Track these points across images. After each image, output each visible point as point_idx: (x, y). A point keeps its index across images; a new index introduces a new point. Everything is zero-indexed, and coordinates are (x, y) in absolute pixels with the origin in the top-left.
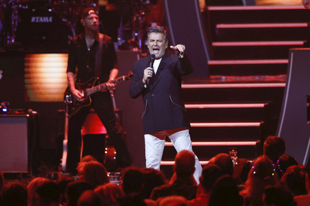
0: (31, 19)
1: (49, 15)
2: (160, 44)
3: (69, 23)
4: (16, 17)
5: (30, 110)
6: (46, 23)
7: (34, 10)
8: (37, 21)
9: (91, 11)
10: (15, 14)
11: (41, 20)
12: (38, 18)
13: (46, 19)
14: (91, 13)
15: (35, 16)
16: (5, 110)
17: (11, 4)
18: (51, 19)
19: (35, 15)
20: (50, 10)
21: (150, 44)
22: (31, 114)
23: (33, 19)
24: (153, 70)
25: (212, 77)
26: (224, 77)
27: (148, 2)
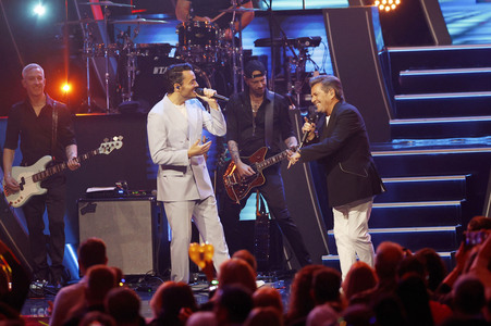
0: (153, 70)
4: (134, 68)
5: (154, 191)
7: (156, 58)
8: (161, 72)
12: (162, 68)
15: (158, 66)
16: (121, 192)
17: (126, 51)
23: (156, 70)
25: (395, 141)
26: (411, 141)
27: (307, 43)
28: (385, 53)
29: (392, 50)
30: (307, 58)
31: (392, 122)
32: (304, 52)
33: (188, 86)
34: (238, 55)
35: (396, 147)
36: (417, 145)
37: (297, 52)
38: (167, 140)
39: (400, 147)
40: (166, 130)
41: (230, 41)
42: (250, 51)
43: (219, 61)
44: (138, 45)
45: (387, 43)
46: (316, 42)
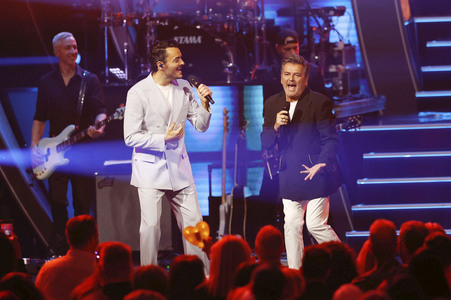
1: (196, 33)
2: (297, 79)
3: (225, 43)
4: (153, 38)
6: (193, 44)
7: (176, 27)
8: (181, 42)
10: (151, 34)
11: (187, 41)
12: (182, 38)
13: (193, 40)
15: (178, 35)
17: (145, 20)
18: (199, 38)
19: (179, 33)
20: (198, 27)
21: (285, 79)
23: (176, 40)
24: (288, 115)
25: (422, 114)
26: (438, 114)
27: (332, 13)
28: (412, 24)
29: (418, 20)
30: (331, 28)
31: (418, 95)
32: (328, 22)
33: (172, 64)
34: (260, 24)
35: (422, 120)
36: (445, 118)
37: (321, 22)
38: (143, 123)
39: (427, 120)
40: (144, 111)
41: (252, 10)
42: (272, 21)
43: (241, 31)
44: (157, 14)
45: (414, 13)
46: (340, 12)
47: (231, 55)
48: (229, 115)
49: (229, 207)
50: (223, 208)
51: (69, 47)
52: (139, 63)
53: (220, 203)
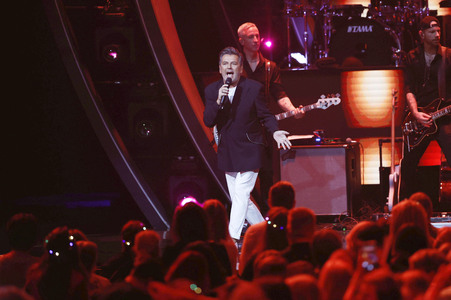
0: (347, 29)
1: (368, 23)
3: (393, 32)
4: (330, 27)
5: (348, 139)
6: (365, 32)
8: (354, 31)
9: (434, 23)
10: (328, 24)
11: (360, 30)
12: (355, 27)
13: (365, 29)
14: (433, 25)
16: (318, 140)
17: (323, 12)
18: (371, 27)
19: (352, 23)
21: (224, 68)
22: (349, 143)
23: (350, 29)
34: (424, 15)
42: (436, 12)
43: (408, 21)
44: (333, 6)
47: (398, 41)
48: (397, 95)
49: (398, 177)
50: (392, 176)
51: (252, 36)
52: (318, 50)
53: (390, 173)
